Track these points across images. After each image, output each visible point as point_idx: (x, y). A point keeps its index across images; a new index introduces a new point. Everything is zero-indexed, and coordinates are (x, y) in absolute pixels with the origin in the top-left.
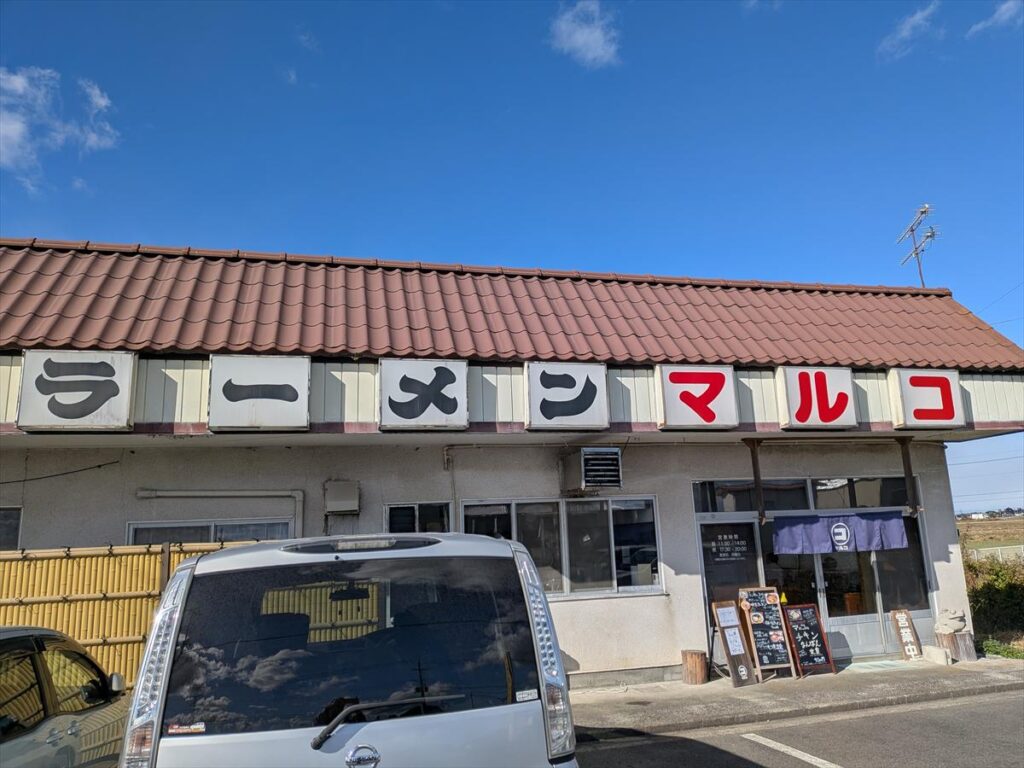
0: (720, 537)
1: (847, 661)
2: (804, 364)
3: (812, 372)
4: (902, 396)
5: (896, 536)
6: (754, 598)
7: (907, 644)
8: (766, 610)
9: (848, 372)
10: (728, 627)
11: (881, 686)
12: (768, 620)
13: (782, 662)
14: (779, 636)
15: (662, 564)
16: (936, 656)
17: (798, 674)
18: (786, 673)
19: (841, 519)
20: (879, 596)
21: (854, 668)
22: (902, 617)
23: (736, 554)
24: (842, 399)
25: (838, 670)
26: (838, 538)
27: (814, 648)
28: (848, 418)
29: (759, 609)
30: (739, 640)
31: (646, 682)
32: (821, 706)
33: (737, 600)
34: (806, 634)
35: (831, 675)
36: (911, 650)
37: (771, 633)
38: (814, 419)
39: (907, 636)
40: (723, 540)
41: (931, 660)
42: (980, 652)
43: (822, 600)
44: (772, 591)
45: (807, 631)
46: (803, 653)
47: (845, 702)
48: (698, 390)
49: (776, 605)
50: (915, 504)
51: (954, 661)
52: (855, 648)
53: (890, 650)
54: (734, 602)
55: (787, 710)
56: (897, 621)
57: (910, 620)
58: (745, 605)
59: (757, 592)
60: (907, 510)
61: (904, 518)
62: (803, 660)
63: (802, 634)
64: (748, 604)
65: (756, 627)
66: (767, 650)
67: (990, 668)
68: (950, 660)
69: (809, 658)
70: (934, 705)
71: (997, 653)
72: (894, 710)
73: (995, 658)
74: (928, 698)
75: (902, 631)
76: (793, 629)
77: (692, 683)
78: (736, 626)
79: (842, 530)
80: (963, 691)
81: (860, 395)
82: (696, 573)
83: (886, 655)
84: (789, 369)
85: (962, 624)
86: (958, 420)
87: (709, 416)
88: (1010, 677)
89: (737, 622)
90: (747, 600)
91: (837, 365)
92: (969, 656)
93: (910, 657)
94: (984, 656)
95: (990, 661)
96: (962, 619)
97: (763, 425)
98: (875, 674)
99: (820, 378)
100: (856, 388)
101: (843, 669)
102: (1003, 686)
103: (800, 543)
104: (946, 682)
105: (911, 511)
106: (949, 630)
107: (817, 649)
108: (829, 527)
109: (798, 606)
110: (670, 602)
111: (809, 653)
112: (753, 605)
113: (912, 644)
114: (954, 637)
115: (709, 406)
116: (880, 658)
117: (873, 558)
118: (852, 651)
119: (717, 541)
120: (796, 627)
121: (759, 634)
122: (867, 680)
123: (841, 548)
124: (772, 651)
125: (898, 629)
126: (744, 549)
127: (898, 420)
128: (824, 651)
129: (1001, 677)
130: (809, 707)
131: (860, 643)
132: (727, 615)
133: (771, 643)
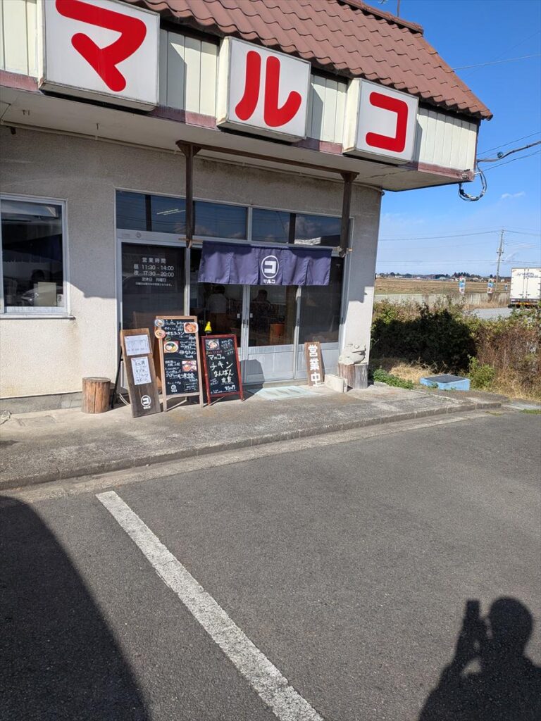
0: (145, 260)
1: (258, 386)
2: (258, 41)
3: (264, 54)
4: (358, 114)
5: (321, 273)
6: (171, 326)
7: (313, 372)
8: (182, 339)
9: (306, 68)
10: (136, 356)
11: (280, 417)
12: (183, 349)
13: (192, 391)
14: (191, 365)
15: (68, 284)
16: (335, 384)
17: (205, 401)
18: (194, 400)
19: (274, 251)
20: (297, 329)
21: (263, 395)
22: (313, 349)
23: (161, 280)
24: (294, 99)
25: (246, 396)
26: (267, 271)
27: (226, 377)
28: (296, 127)
29: (174, 338)
30: (147, 369)
31: (38, 410)
32: (212, 445)
33: (152, 329)
34: (220, 364)
35: (238, 402)
36: (316, 377)
37: (184, 362)
38: (257, 119)
39: (315, 365)
40: (148, 263)
41: (330, 387)
42: (371, 379)
43: (245, 331)
44: (193, 321)
45: (222, 361)
46: (214, 382)
47: (239, 439)
48: (104, 37)
49: (193, 335)
50: (346, 246)
51: (349, 388)
52: (268, 374)
53: (298, 376)
54: (147, 330)
55: (172, 451)
56: (309, 352)
57: (320, 351)
58: (159, 333)
59: (175, 321)
60: (336, 251)
61: (333, 258)
62: (212, 388)
63: (216, 364)
64: (163, 332)
65: (168, 356)
66: (178, 380)
67: (377, 396)
68: (346, 388)
69: (220, 386)
70: (324, 441)
71: (384, 381)
72: (285, 447)
73: (381, 386)
74: (320, 432)
75: (311, 360)
76: (208, 359)
77: (89, 412)
78: (145, 355)
79: (273, 264)
80: (353, 424)
81: (316, 105)
82: (112, 297)
83: (294, 381)
84: (237, 43)
85: (362, 356)
86: (406, 155)
87: (117, 81)
88: (393, 408)
89: (147, 350)
90: (163, 328)
91: (296, 54)
92: (361, 384)
93: (314, 383)
94: (373, 384)
95: (379, 388)
96: (363, 353)
97: (195, 116)
98: (279, 402)
99: (274, 66)
100: (312, 93)
101: (253, 394)
102: (387, 418)
103: (227, 273)
104: (340, 414)
105: (341, 250)
106: (349, 362)
107: (229, 378)
108: (260, 258)
109: (216, 336)
110: (76, 326)
111: (220, 381)
112: (168, 333)
113: (317, 371)
114: (352, 368)
115: (118, 66)
116: (288, 383)
117: (299, 294)
118: (265, 378)
119: (140, 263)
120: (211, 357)
121: (171, 363)
122: (270, 409)
123: (269, 282)
124: (183, 380)
125: (308, 358)
126: (171, 275)
127: (348, 143)
128: (236, 379)
129: (385, 407)
130: (199, 446)
131: (273, 369)
132: (139, 344)
133: (182, 373)
